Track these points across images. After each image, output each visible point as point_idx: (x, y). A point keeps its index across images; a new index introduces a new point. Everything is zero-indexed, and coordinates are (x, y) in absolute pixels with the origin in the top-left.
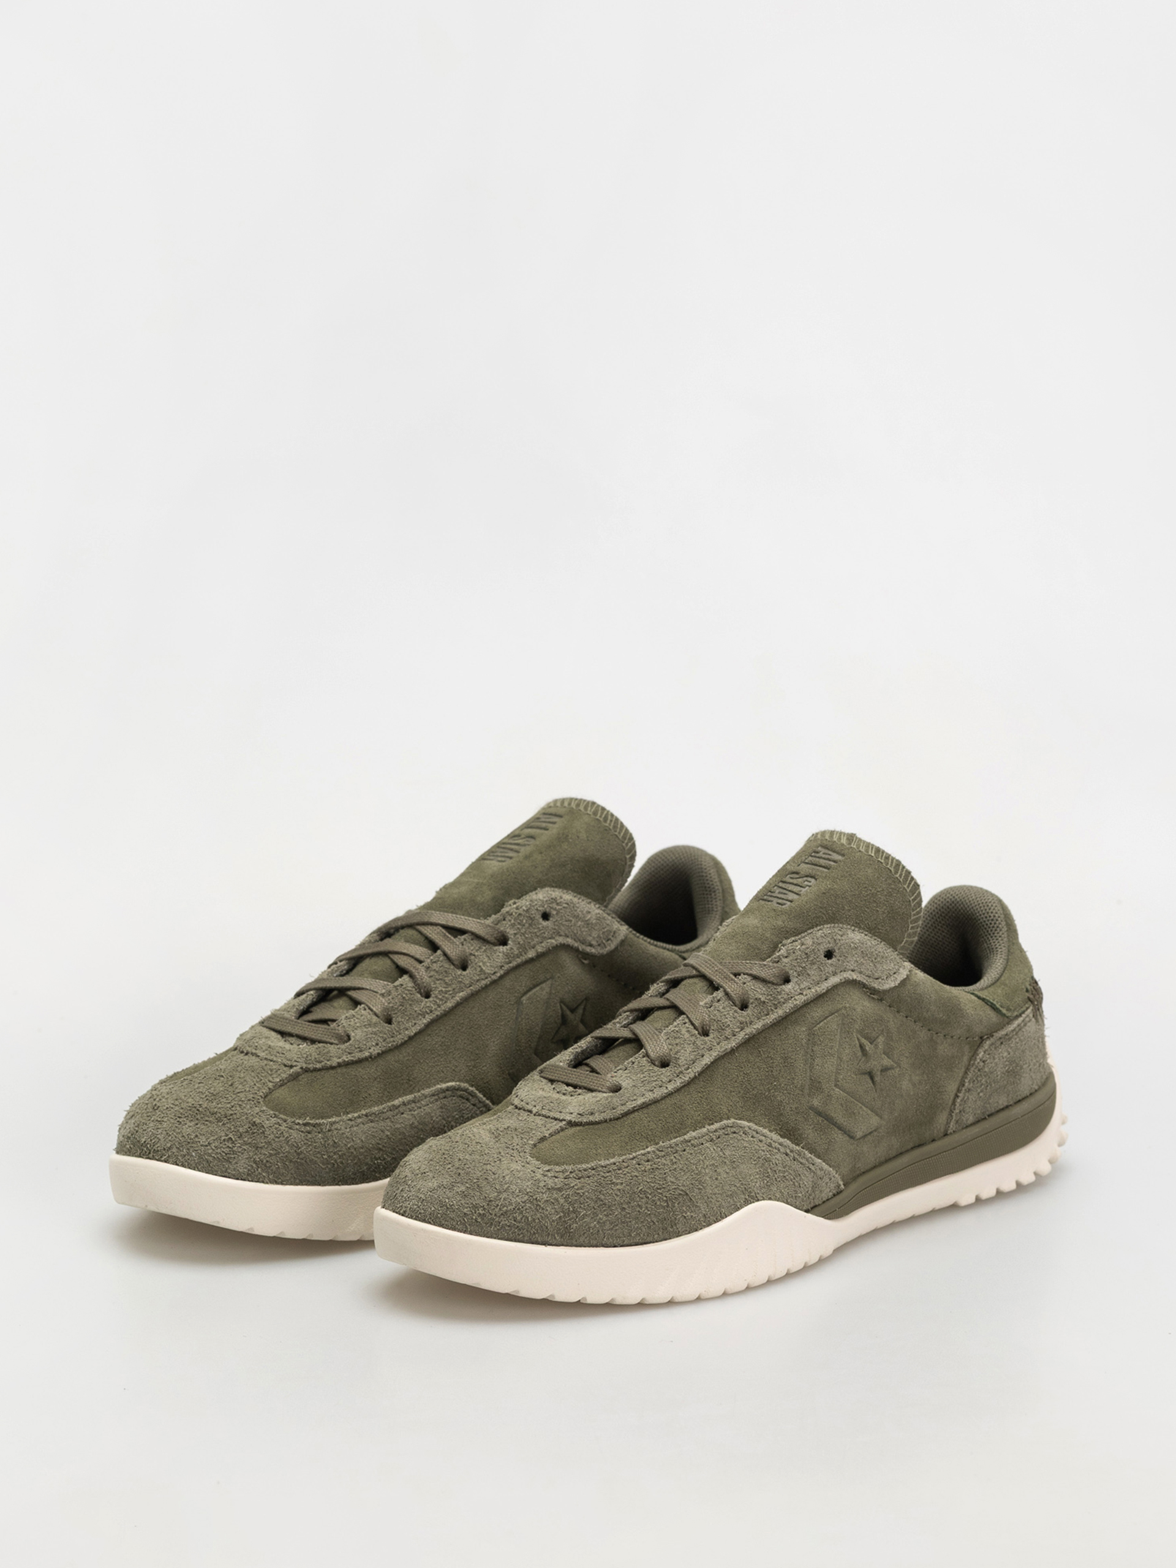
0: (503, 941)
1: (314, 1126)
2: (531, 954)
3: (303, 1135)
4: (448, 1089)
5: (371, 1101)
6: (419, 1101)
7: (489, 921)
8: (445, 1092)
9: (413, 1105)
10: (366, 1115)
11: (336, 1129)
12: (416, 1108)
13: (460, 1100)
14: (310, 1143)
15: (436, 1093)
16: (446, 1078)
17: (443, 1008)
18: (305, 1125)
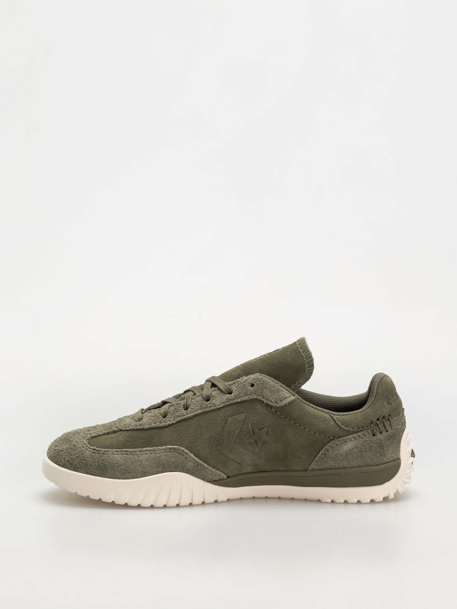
0: (230, 393)
1: (97, 450)
2: (239, 400)
3: (90, 453)
4: (172, 448)
5: (133, 446)
6: (156, 451)
7: (227, 384)
8: (170, 449)
9: (152, 452)
10: (125, 451)
11: (107, 454)
12: (153, 453)
13: (178, 454)
14: (91, 457)
15: (165, 449)
16: (176, 444)
17: (189, 415)
18: (93, 449)
